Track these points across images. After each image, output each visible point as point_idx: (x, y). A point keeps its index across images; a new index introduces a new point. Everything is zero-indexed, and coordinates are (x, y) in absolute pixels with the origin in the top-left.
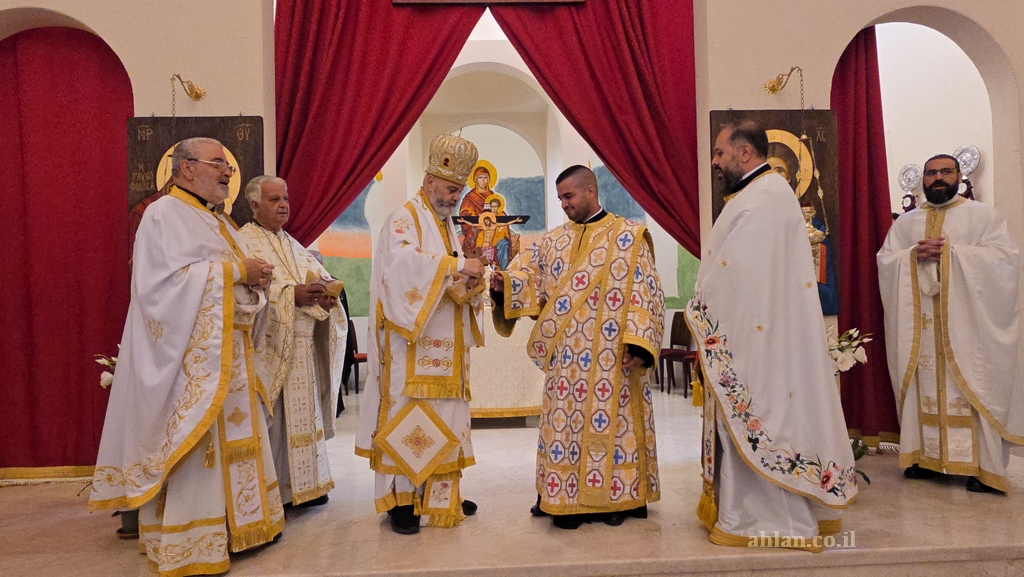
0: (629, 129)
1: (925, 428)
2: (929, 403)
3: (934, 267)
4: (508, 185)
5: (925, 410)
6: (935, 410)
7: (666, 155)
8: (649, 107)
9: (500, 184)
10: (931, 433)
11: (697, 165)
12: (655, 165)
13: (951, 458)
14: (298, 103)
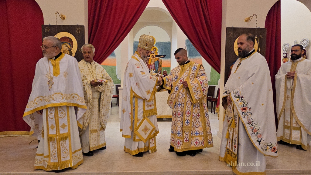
0: (200, 32)
1: (285, 129)
2: (287, 122)
3: (292, 80)
4: (159, 44)
5: (286, 124)
6: (289, 125)
7: (211, 41)
8: (206, 25)
9: (156, 44)
10: (287, 131)
11: (221, 44)
12: (207, 43)
13: (293, 139)
14: (95, 21)
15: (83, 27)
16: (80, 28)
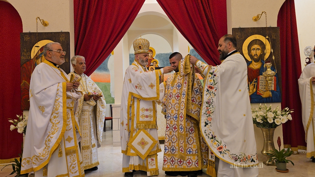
8: (210, 27)
14: (82, 27)
15: (68, 34)
16: (64, 35)
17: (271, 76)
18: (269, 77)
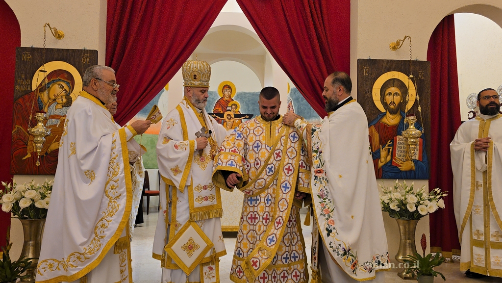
0: (311, 68)
1: (475, 248)
2: (478, 233)
3: (484, 155)
4: (242, 96)
5: (475, 237)
6: (482, 238)
8: (323, 55)
9: (237, 95)
10: (479, 252)
13: (492, 267)
14: (119, 43)
15: (95, 53)
16: (88, 55)
17: (415, 138)
18: (411, 138)
